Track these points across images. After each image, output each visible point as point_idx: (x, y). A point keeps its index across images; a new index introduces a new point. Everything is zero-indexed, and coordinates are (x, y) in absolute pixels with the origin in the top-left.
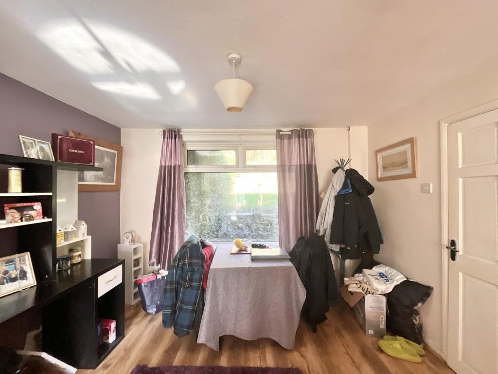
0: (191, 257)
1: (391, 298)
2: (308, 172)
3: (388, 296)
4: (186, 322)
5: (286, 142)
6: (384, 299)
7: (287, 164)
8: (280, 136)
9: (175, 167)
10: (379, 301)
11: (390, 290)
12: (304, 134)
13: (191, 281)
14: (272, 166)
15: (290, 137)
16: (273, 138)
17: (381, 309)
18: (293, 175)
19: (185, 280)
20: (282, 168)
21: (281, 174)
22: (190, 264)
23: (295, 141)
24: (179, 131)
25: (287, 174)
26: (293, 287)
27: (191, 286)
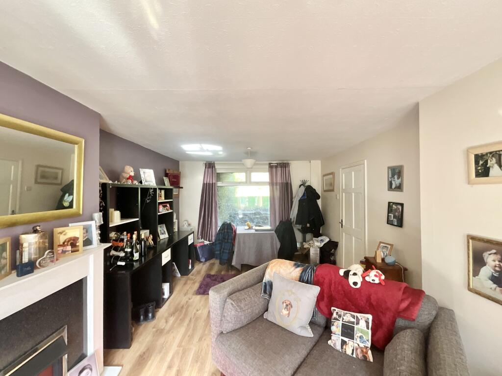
0: (227, 229)
1: (322, 249)
2: (286, 187)
3: (321, 249)
4: (226, 258)
5: (274, 169)
6: (319, 249)
7: (275, 182)
8: (271, 166)
9: (212, 184)
10: (316, 250)
11: (322, 245)
12: (284, 166)
13: (228, 240)
14: (267, 182)
15: (276, 167)
16: (267, 167)
17: (317, 254)
18: (278, 187)
19: (225, 239)
20: (272, 184)
21: (271, 187)
22: (227, 232)
23: (279, 169)
24: (214, 164)
25: (275, 187)
26: (274, 242)
27: (227, 242)
